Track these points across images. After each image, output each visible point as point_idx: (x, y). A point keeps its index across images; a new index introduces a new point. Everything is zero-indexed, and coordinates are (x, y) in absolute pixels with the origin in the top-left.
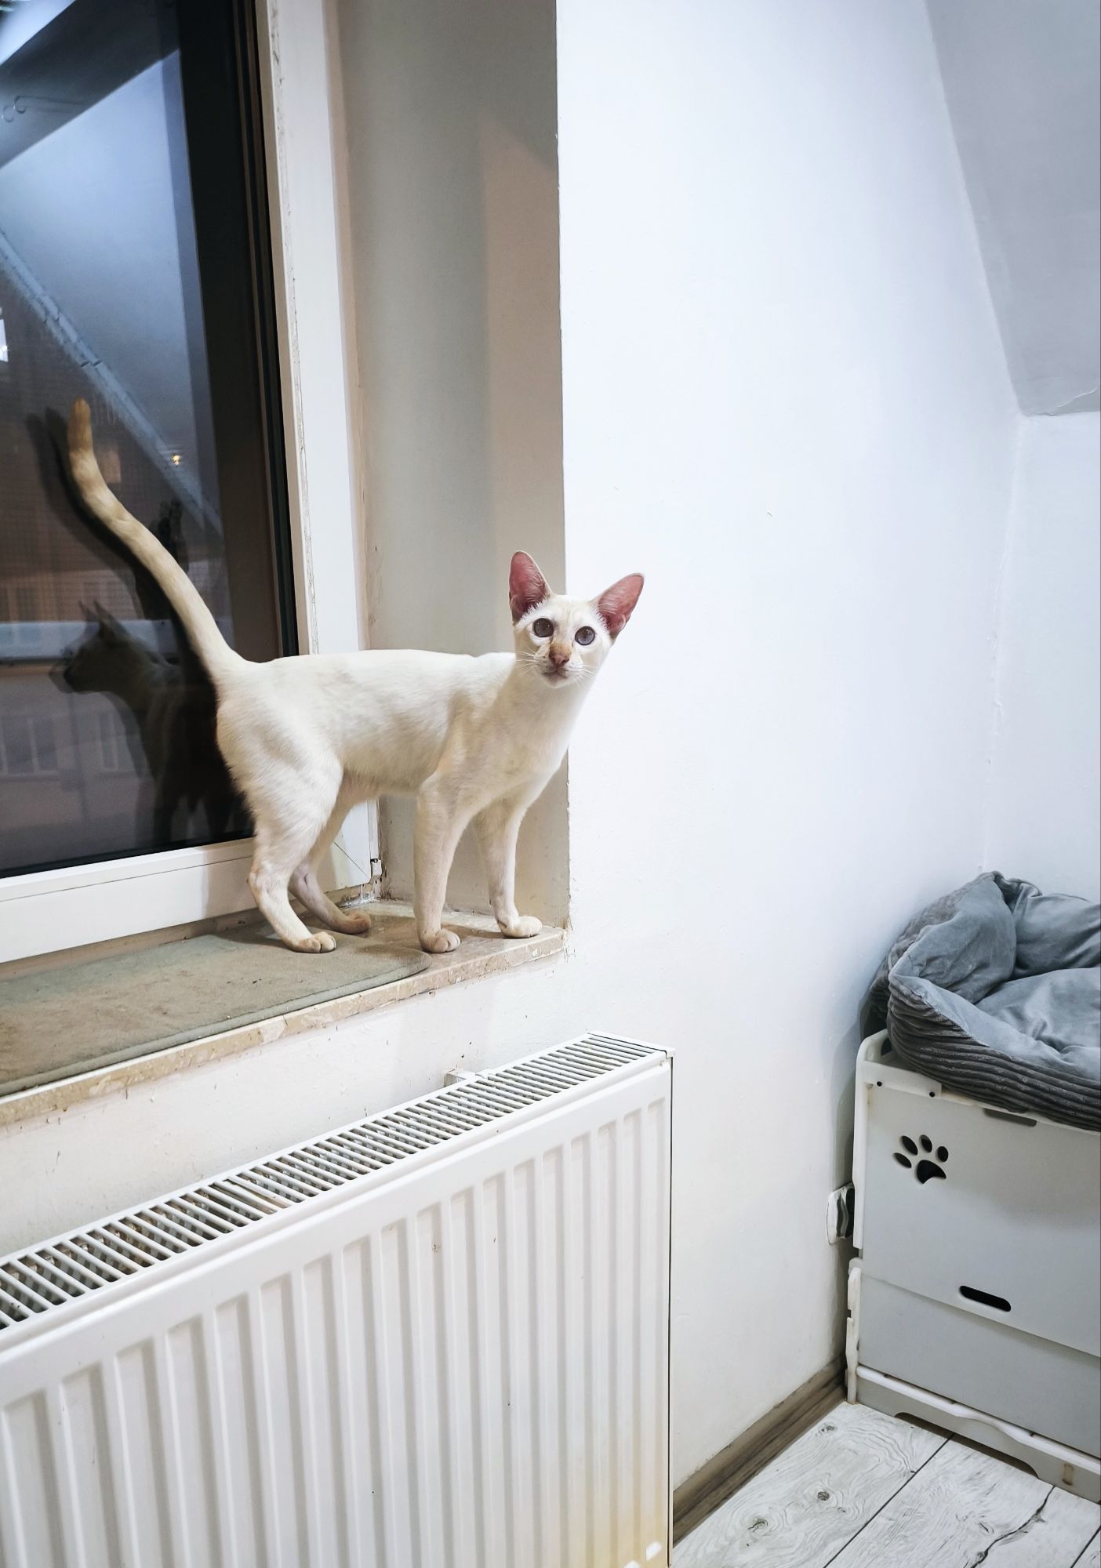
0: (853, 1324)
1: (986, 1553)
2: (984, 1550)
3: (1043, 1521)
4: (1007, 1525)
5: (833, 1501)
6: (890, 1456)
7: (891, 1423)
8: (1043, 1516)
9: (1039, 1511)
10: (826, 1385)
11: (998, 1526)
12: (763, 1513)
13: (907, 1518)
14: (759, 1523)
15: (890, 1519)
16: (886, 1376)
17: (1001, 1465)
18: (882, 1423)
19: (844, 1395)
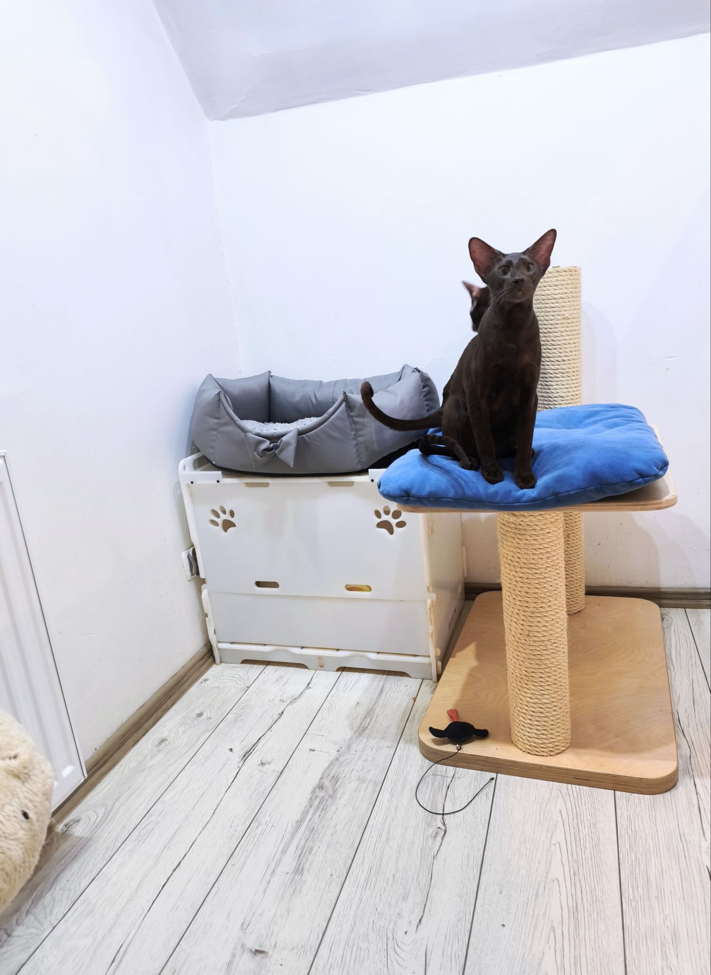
0: (209, 620)
1: (283, 712)
2: (281, 712)
3: (310, 688)
4: (293, 696)
5: (204, 716)
6: (237, 683)
7: (238, 667)
8: (310, 686)
9: (308, 684)
10: (202, 659)
11: (289, 698)
12: (164, 736)
13: (243, 710)
14: (162, 741)
15: (235, 714)
16: (232, 643)
17: (292, 669)
18: (234, 669)
19: (214, 661)
